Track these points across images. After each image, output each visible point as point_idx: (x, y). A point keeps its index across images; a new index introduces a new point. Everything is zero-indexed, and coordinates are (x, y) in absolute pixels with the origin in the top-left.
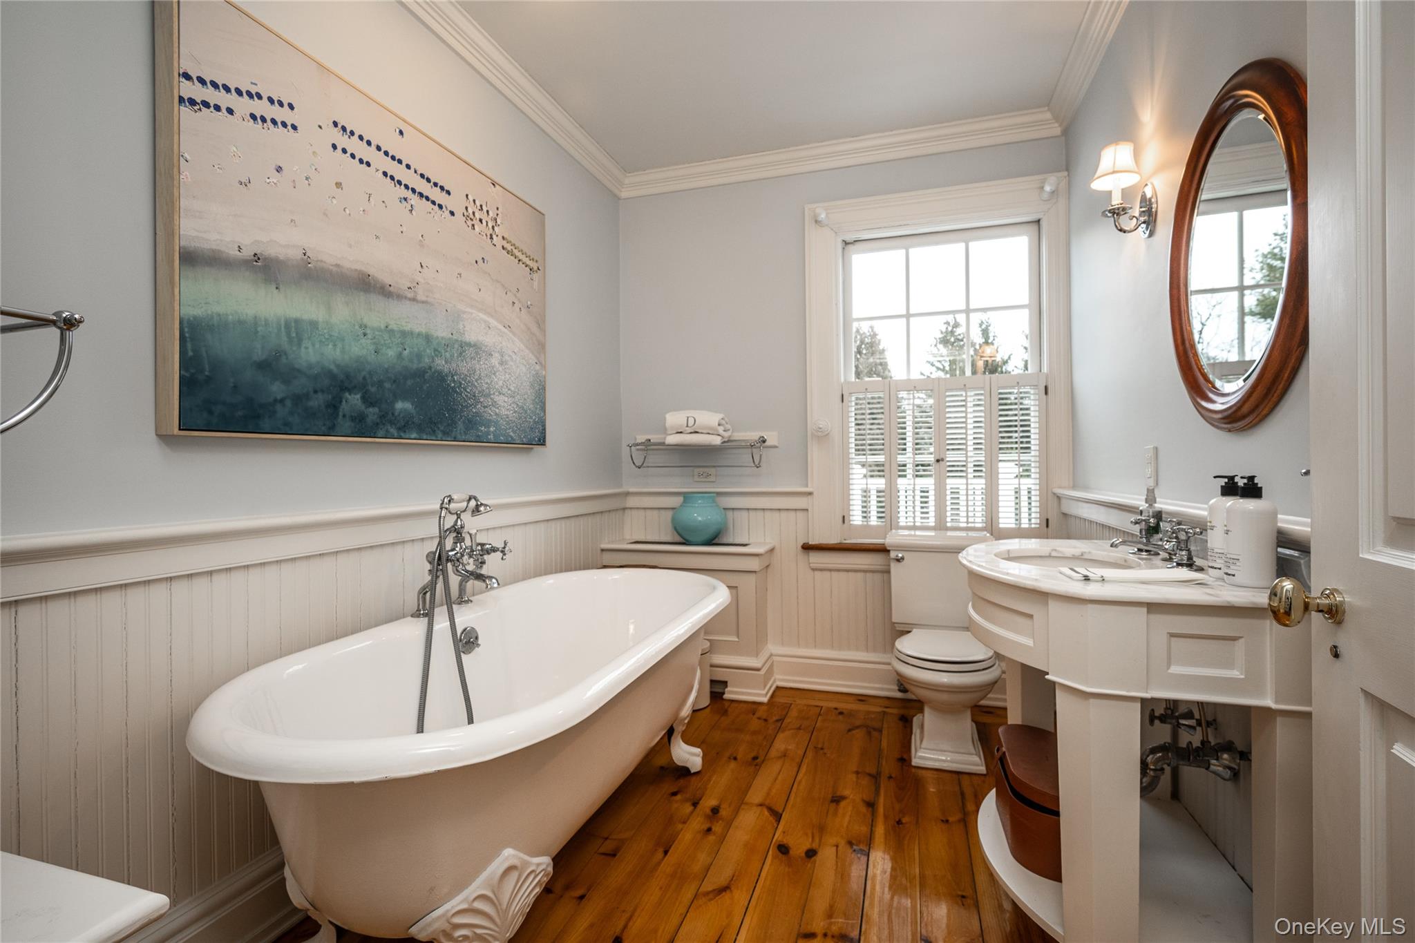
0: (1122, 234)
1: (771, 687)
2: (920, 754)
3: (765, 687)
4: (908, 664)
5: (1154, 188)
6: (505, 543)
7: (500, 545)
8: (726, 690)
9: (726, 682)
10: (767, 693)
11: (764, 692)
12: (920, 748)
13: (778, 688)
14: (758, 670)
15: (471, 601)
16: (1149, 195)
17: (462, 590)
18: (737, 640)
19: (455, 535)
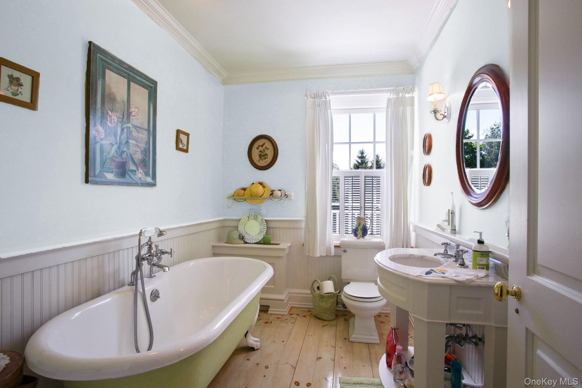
0: (437, 121)
1: (289, 307)
2: (352, 336)
3: (286, 309)
4: (349, 299)
5: (449, 103)
6: (171, 249)
7: (169, 251)
8: (269, 309)
9: (269, 306)
10: (287, 311)
11: (286, 310)
12: (353, 334)
13: (292, 307)
14: (283, 300)
15: (155, 276)
16: (448, 105)
17: (151, 271)
18: (274, 287)
19: (148, 246)
